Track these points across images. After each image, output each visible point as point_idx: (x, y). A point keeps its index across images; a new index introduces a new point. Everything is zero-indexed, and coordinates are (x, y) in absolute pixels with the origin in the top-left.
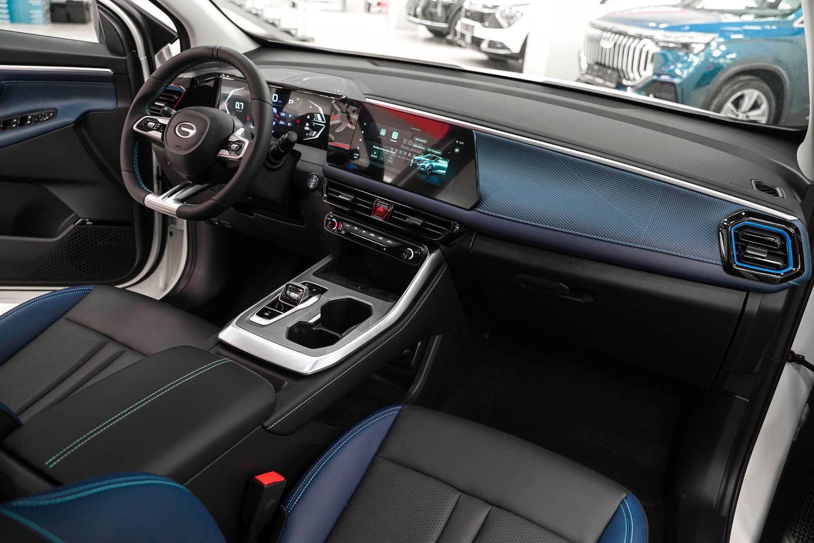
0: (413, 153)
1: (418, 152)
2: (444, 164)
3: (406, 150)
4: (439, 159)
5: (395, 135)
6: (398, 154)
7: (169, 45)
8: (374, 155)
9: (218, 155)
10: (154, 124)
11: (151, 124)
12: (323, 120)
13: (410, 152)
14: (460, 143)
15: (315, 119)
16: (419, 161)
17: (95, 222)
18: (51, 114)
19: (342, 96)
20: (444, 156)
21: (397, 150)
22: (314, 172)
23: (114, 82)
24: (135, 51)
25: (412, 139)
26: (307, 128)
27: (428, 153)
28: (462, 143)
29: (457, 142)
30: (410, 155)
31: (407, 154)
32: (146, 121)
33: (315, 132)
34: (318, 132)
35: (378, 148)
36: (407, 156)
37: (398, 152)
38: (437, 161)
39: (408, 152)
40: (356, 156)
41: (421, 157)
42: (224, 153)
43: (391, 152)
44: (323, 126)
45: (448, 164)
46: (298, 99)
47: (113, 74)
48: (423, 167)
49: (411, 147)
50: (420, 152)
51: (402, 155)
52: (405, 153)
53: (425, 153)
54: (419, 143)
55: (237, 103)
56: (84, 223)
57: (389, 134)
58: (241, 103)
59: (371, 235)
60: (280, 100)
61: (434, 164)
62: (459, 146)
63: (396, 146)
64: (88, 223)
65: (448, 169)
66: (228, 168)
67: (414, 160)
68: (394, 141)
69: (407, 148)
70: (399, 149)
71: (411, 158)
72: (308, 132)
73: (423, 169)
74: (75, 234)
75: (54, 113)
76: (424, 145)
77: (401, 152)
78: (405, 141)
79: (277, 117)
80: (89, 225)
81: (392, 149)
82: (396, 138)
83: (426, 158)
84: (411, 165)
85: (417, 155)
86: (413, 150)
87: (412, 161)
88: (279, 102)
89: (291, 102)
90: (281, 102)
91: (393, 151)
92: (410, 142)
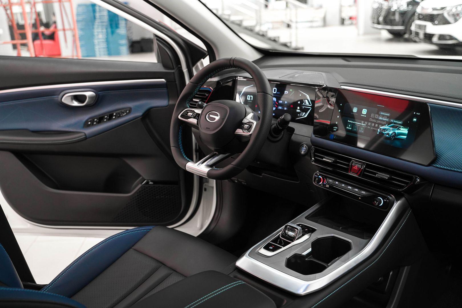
0: (379, 124)
1: (383, 123)
2: (405, 131)
3: (373, 122)
4: (400, 127)
5: (364, 112)
6: (367, 125)
7: (202, 60)
8: (349, 127)
9: (235, 133)
10: (192, 114)
11: (190, 114)
12: (310, 104)
13: (377, 124)
14: (417, 114)
15: (304, 103)
16: (384, 130)
17: (155, 182)
18: (128, 111)
19: (323, 85)
20: (405, 125)
21: (366, 123)
22: (305, 142)
23: (167, 88)
24: (179, 66)
25: (378, 113)
26: (298, 111)
27: (391, 123)
28: (419, 114)
29: (415, 113)
30: (377, 125)
31: (375, 125)
32: (187, 112)
33: (304, 113)
34: (306, 113)
35: (352, 122)
36: (374, 127)
37: (368, 124)
38: (399, 129)
39: (375, 123)
40: (335, 128)
41: (386, 127)
42: (239, 131)
43: (362, 124)
44: (310, 108)
45: (408, 131)
46: (291, 90)
47: (167, 82)
48: (388, 134)
49: (377, 119)
50: (385, 123)
51: (371, 126)
52: (373, 125)
53: (389, 123)
54: (383, 116)
55: (248, 96)
56: (147, 183)
57: (359, 111)
58: (251, 96)
59: (349, 187)
60: (278, 92)
61: (397, 131)
62: (416, 116)
63: (366, 119)
64: (150, 183)
65: (408, 135)
66: (242, 141)
67: (380, 129)
68: (364, 116)
69: (374, 121)
70: (368, 121)
71: (378, 128)
72: (299, 113)
73: (388, 135)
74: (142, 190)
75: (129, 111)
76: (388, 117)
77: (369, 124)
78: (372, 115)
79: (276, 104)
80: (151, 184)
81: (363, 122)
82: (365, 113)
83: (390, 127)
84: (378, 133)
85: (383, 125)
86: (379, 122)
87: (379, 130)
88: (278, 93)
89: (286, 92)
90: (279, 93)
91: (364, 123)
92: (377, 116)
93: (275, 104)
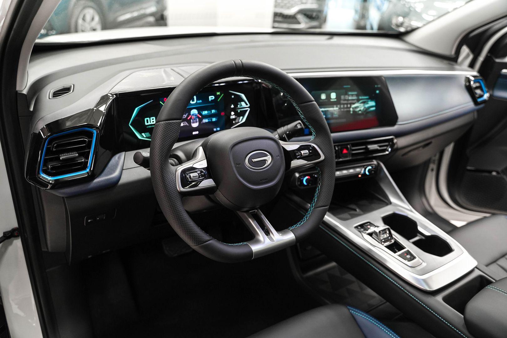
0: (351, 104)
1: (354, 102)
2: (372, 103)
3: (345, 104)
4: (368, 101)
5: (333, 96)
6: (340, 108)
12: (247, 105)
13: (349, 104)
15: (239, 106)
16: (355, 108)
20: (371, 99)
21: (339, 106)
25: (346, 94)
26: (233, 117)
27: (360, 100)
29: (376, 86)
30: (349, 106)
31: (347, 106)
33: (241, 117)
36: (347, 108)
38: (367, 104)
39: (347, 104)
41: (357, 105)
45: (376, 102)
46: (218, 93)
48: (360, 110)
49: (348, 100)
51: (344, 108)
52: (345, 106)
53: (358, 100)
54: (352, 95)
55: (146, 119)
57: (328, 97)
58: (153, 118)
60: (199, 100)
62: (378, 88)
63: (337, 102)
65: (376, 106)
67: (353, 108)
68: (334, 100)
69: (346, 102)
70: (340, 104)
71: (350, 107)
76: (356, 95)
77: (342, 106)
78: (342, 97)
81: (335, 106)
83: (361, 103)
84: (352, 112)
85: (354, 104)
86: (350, 102)
87: (351, 109)
88: (198, 102)
89: (211, 98)
90: (201, 101)
91: (337, 107)
92: (347, 97)
93: (196, 118)
